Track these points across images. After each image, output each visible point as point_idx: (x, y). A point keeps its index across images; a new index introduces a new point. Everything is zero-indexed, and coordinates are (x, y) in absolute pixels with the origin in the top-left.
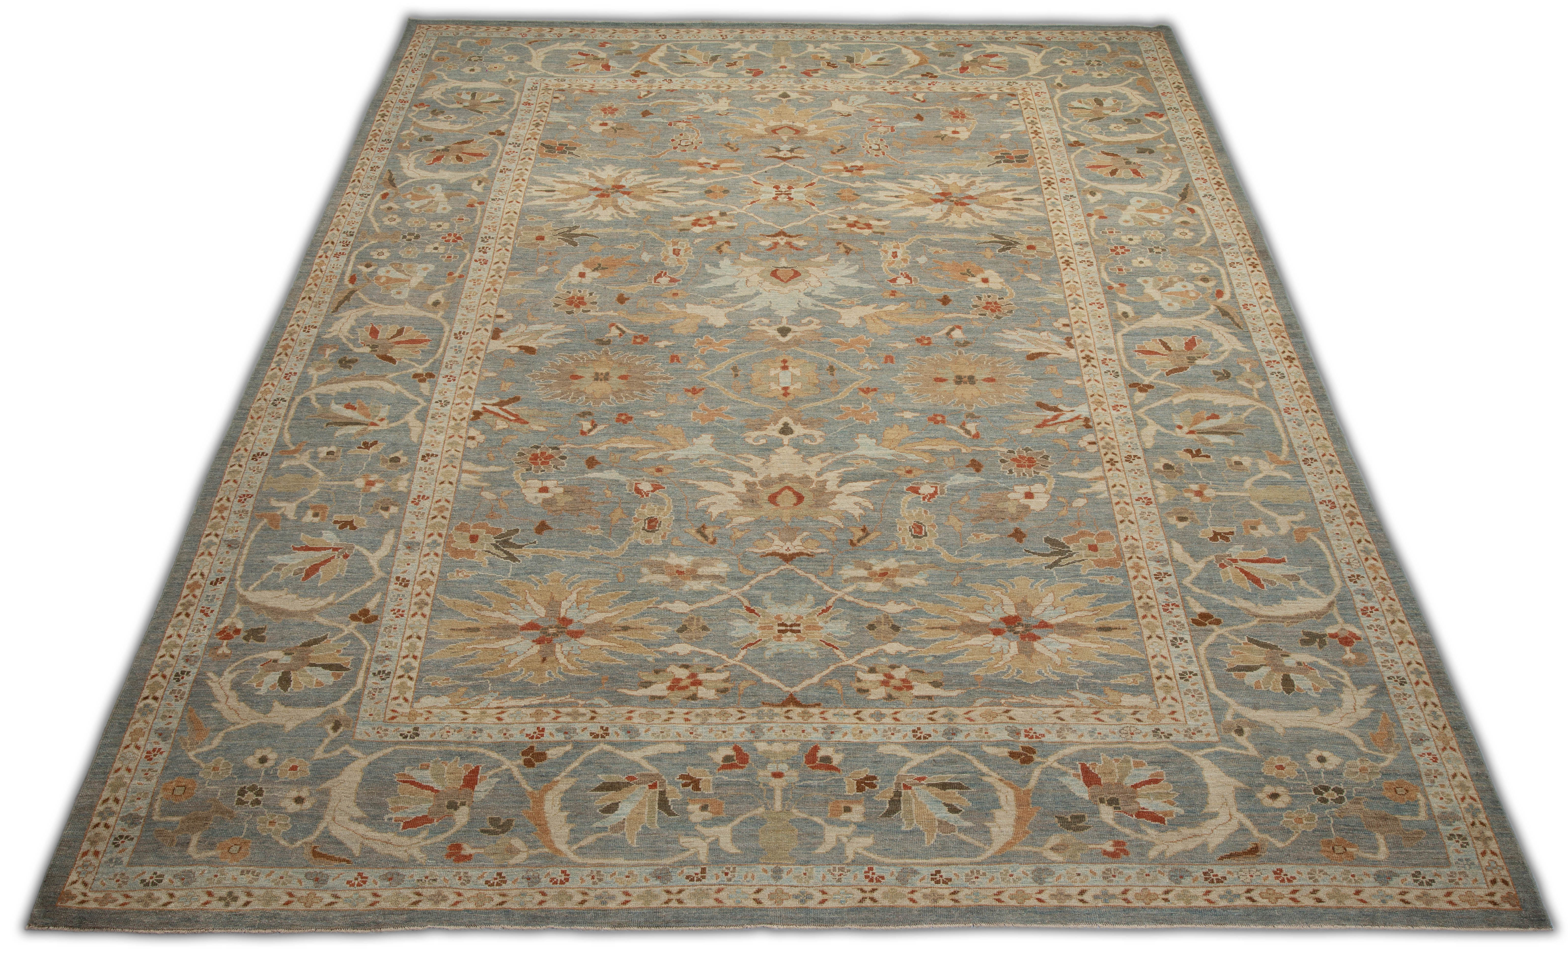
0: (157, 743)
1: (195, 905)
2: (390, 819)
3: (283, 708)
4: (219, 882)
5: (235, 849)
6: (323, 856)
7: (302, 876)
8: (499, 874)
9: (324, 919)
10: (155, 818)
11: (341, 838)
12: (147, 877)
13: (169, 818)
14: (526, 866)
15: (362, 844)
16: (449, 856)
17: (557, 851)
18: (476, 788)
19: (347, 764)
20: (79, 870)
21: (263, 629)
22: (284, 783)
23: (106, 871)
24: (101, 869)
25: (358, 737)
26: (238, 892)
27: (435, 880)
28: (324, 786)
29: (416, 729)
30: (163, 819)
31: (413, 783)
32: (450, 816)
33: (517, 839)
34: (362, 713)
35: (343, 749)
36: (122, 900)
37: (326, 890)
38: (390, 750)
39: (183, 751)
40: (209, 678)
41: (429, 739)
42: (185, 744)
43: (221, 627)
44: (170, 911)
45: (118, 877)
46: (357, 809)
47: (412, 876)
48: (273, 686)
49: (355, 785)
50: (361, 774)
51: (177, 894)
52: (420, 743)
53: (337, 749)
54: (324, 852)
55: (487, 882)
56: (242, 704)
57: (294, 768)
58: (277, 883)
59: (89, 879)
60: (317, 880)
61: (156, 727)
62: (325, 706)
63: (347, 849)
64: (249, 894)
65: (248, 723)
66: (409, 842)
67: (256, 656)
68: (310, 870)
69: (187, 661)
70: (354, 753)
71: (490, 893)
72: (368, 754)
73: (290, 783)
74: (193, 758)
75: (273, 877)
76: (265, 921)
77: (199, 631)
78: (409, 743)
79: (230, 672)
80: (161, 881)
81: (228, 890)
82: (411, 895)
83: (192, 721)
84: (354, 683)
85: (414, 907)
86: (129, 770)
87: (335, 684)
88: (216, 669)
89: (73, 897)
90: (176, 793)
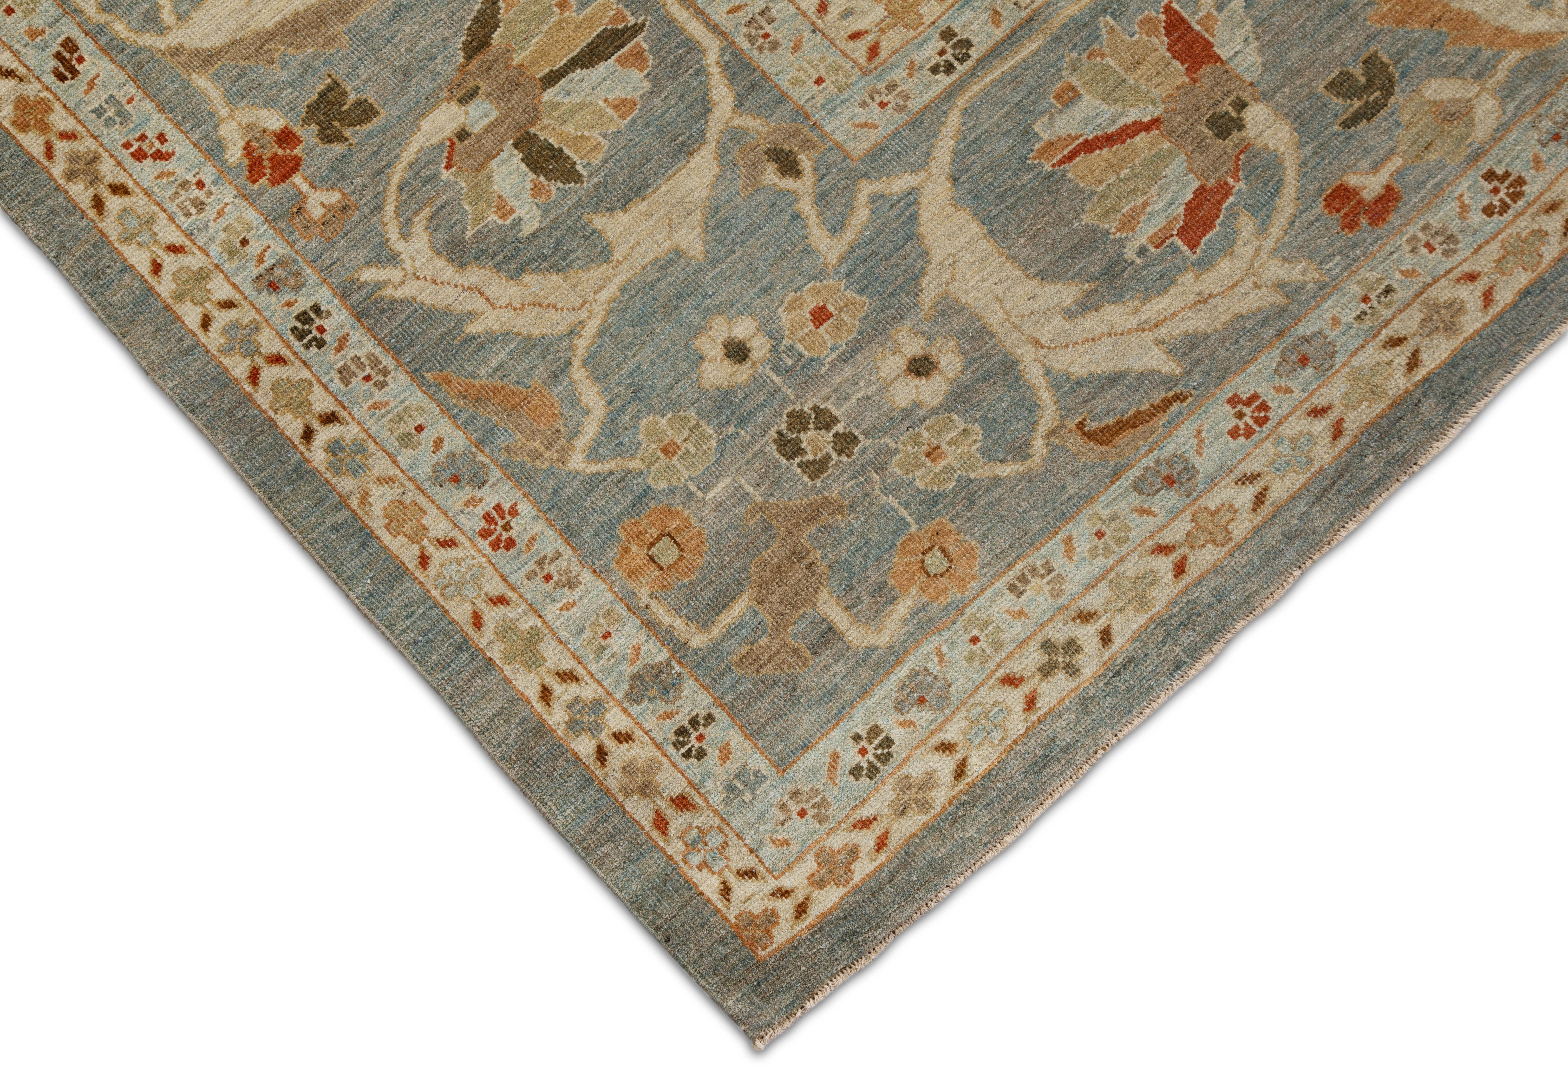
0: (472, 502)
1: (1017, 724)
2: (1142, 251)
3: (622, 218)
4: (998, 645)
5: (935, 562)
6: (1121, 426)
7: (1135, 499)
8: (1490, 176)
9: (1289, 537)
10: (698, 640)
11: (1107, 367)
12: (850, 757)
13: (727, 618)
14: (1516, 117)
15: (1159, 342)
16: (1351, 225)
17: (1536, 38)
18: (1223, 53)
19: (914, 218)
20: (696, 859)
21: (335, 86)
22: (844, 359)
23: (751, 817)
24: (737, 822)
25: (859, 147)
26: (1059, 633)
27: (1388, 291)
28: (927, 299)
29: (947, 34)
30: (716, 632)
31: (1089, 146)
32: (1246, 147)
33: (1434, 84)
34: (799, 95)
35: (862, 197)
36: (866, 840)
37: (1212, 482)
38: (954, 120)
39: (550, 472)
40: (379, 286)
41: (999, 33)
42: (536, 455)
43: (235, 154)
44: (988, 775)
45: (794, 808)
46: (1050, 289)
47: (1336, 321)
48: (537, 190)
49: (986, 246)
50: (964, 216)
51: (951, 734)
52: (994, 54)
53: (850, 207)
54: (1110, 421)
55: (1488, 211)
56: (527, 278)
57: (820, 316)
58: (1107, 550)
59: (741, 859)
60: (1170, 481)
61: (424, 472)
62: (701, 138)
63: (1142, 376)
64: (1086, 617)
65: (600, 310)
66: (1240, 265)
67: (409, 155)
68: (1135, 473)
69: (273, 287)
70: (900, 184)
71: (1524, 225)
72: (924, 165)
73: (855, 348)
74: (593, 468)
75: (1082, 546)
76: (1187, 638)
77: (200, 205)
78: (972, 73)
79: (405, 236)
80: (888, 742)
81: (1035, 645)
82: (1388, 355)
83: (480, 398)
84: (693, 47)
85: (1420, 373)
86: (500, 600)
87: (654, 80)
88: (363, 254)
89: (771, 918)
90: (665, 561)
